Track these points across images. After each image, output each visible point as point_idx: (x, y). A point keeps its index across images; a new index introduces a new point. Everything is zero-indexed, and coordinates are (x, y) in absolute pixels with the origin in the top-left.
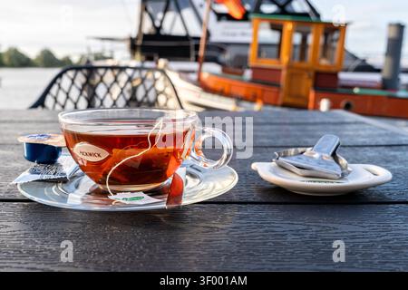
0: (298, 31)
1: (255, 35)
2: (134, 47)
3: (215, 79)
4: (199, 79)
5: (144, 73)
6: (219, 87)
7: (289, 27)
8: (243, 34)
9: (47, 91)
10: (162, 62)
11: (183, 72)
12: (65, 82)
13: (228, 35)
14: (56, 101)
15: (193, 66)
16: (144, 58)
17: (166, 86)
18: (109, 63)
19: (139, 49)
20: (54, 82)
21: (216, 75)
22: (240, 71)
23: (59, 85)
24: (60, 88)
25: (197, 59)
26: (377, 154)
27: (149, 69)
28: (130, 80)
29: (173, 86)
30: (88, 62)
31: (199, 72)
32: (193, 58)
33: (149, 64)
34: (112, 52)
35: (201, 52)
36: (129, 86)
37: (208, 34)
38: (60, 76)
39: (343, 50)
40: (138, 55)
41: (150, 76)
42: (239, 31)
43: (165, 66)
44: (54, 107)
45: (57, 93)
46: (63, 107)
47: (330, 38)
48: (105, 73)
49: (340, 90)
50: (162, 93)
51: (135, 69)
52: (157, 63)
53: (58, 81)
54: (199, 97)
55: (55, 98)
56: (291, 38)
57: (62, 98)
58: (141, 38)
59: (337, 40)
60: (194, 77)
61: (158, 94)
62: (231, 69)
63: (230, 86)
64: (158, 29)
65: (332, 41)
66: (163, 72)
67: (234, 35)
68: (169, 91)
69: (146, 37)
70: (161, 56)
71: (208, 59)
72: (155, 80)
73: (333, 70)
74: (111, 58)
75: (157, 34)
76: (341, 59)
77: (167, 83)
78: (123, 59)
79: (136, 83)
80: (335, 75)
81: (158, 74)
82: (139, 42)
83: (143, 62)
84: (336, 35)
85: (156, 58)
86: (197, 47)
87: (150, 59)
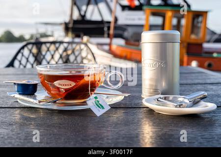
0: (175, 17)
1: (147, 20)
2: (67, 28)
3: (121, 49)
4: (110, 49)
5: (74, 46)
6: (124, 54)
7: (169, 14)
8: (139, 19)
9: (15, 58)
10: (85, 38)
11: (100, 45)
12: (26, 52)
13: (130, 19)
14: (20, 64)
15: (106, 40)
16: (74, 35)
17: (88, 53)
18: (51, 39)
19: (70, 30)
20: (19, 52)
21: (121, 46)
22: (137, 43)
23: (22, 53)
24: (23, 55)
25: (109, 36)
26: (203, 88)
27: (77, 43)
28: (66, 50)
29: (93, 54)
30: (37, 39)
31: (110, 45)
32: (106, 35)
33: (77, 40)
34: (53, 32)
35: (112, 32)
36: (65, 54)
37: (116, 20)
38: (23, 48)
39: (206, 28)
40: (70, 34)
41: (78, 47)
42: (136, 17)
43: (88, 41)
44: (19, 67)
45: (21, 59)
46: (25, 67)
47: (196, 21)
48: (50, 46)
49: (204, 55)
50: (85, 58)
51: (69, 43)
52: (82, 39)
53: (22, 51)
54: (111, 61)
55: (20, 61)
56: (171, 22)
57: (24, 61)
58: (72, 23)
59: (201, 22)
60: (107, 48)
61: (83, 58)
62: (132, 42)
63: (131, 53)
64: (83, 17)
65: (198, 22)
66: (86, 44)
67: (134, 20)
68: (90, 57)
69: (75, 22)
70: (85, 34)
71: (117, 36)
72: (81, 50)
73: (199, 42)
74: (52, 36)
75: (83, 20)
76: (204, 35)
77: (89, 51)
78: (60, 36)
79: (69, 52)
80: (200, 45)
81: (83, 46)
82: (71, 26)
83: (73, 38)
84: (200, 19)
85: (82, 35)
86: (109, 28)
87: (78, 36)
